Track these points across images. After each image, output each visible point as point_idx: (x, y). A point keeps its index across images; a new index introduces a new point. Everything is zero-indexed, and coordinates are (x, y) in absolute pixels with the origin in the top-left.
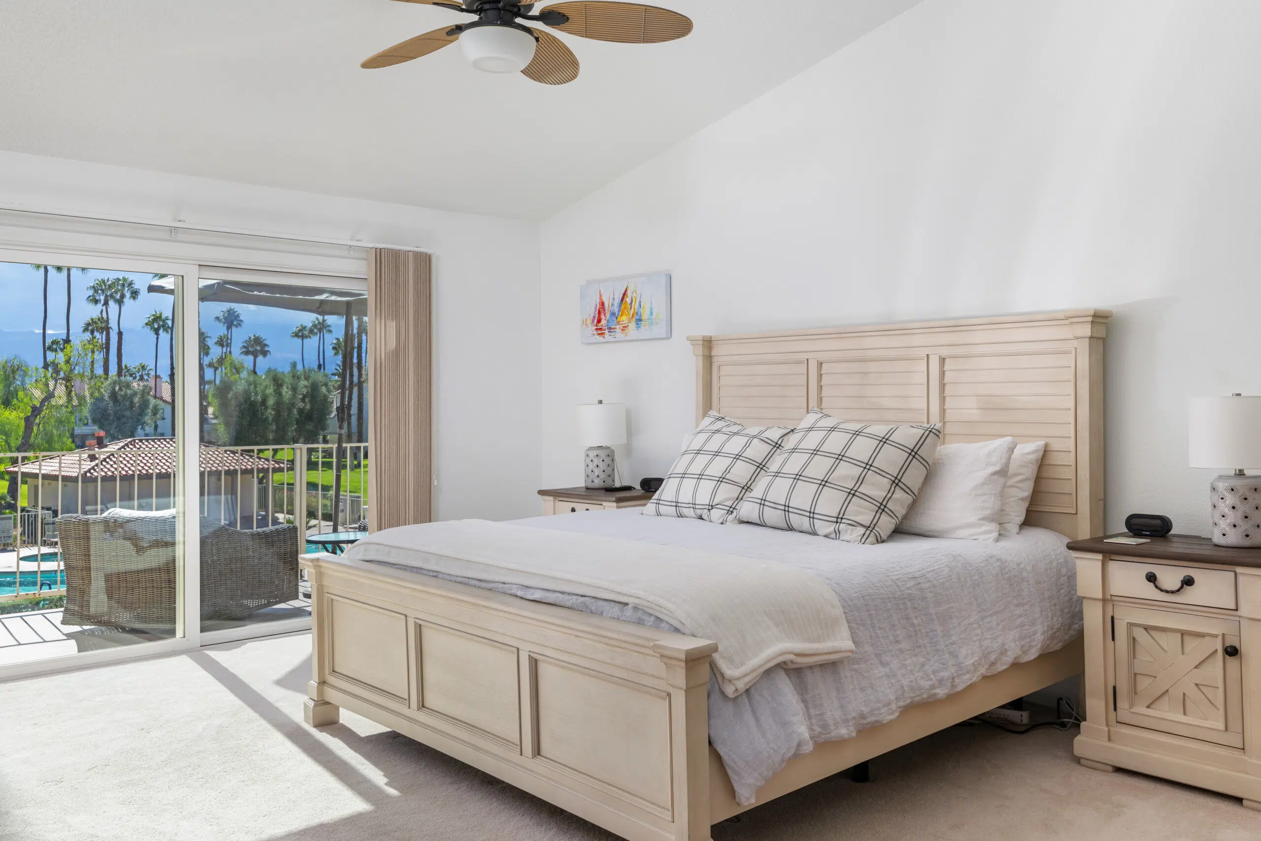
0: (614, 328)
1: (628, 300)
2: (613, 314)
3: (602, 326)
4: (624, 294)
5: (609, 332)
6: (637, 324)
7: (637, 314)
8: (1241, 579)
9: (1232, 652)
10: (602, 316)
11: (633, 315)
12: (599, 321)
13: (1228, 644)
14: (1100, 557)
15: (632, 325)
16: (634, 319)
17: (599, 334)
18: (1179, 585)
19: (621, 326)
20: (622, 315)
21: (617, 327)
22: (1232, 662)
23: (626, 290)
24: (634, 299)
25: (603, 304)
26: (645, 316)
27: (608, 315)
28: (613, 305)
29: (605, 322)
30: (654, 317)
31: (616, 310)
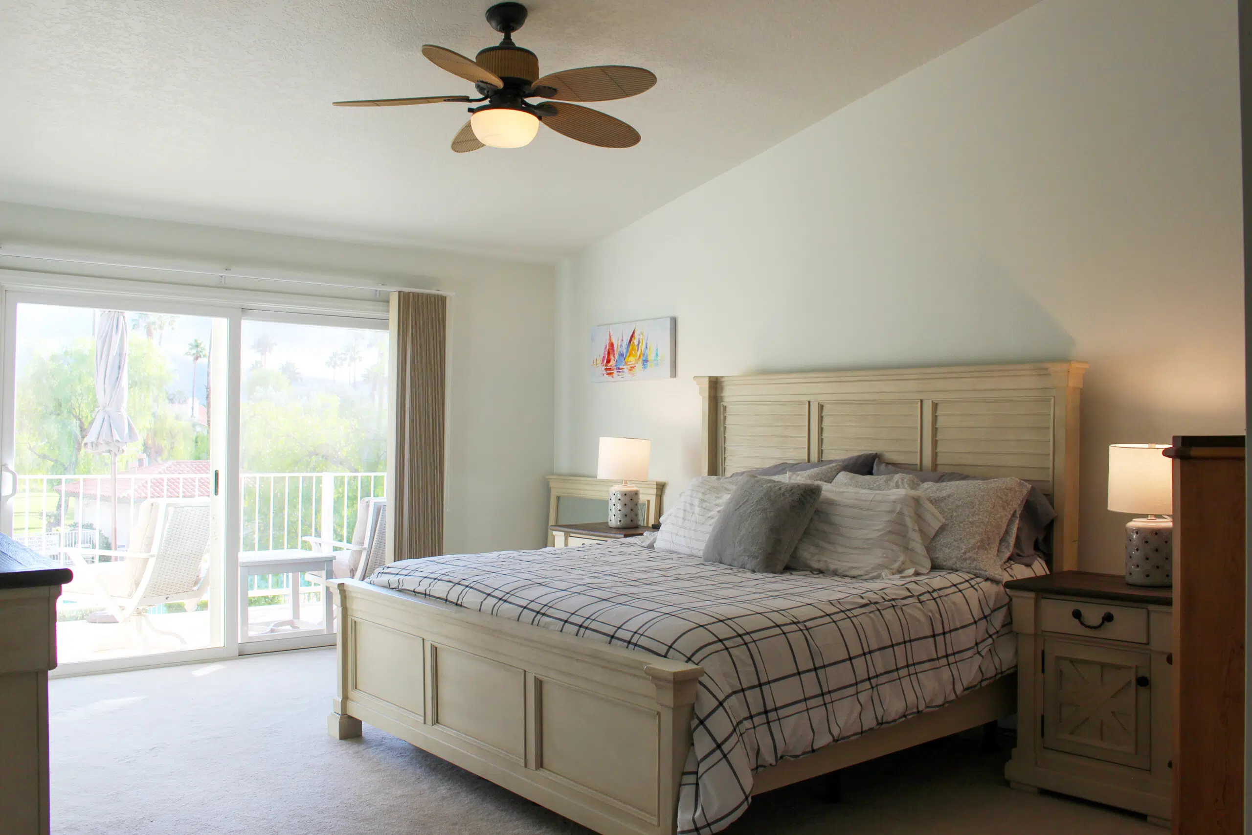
0: (623, 369)
1: (635, 342)
2: (621, 355)
3: (611, 366)
4: (632, 336)
5: (618, 372)
6: (644, 365)
7: (644, 355)
8: (1153, 616)
9: (1143, 682)
10: (612, 357)
11: (640, 356)
12: (608, 361)
13: (1140, 675)
14: (1032, 595)
15: (639, 366)
16: (641, 360)
17: (608, 374)
18: (1101, 621)
19: (629, 367)
20: (629, 356)
21: (625, 367)
22: (1143, 691)
23: (634, 333)
24: (641, 341)
25: (612, 345)
26: (651, 357)
27: (617, 356)
28: (621, 346)
29: (614, 362)
30: (659, 358)
31: (625, 351)
